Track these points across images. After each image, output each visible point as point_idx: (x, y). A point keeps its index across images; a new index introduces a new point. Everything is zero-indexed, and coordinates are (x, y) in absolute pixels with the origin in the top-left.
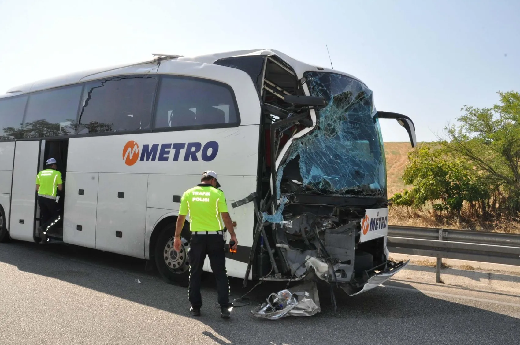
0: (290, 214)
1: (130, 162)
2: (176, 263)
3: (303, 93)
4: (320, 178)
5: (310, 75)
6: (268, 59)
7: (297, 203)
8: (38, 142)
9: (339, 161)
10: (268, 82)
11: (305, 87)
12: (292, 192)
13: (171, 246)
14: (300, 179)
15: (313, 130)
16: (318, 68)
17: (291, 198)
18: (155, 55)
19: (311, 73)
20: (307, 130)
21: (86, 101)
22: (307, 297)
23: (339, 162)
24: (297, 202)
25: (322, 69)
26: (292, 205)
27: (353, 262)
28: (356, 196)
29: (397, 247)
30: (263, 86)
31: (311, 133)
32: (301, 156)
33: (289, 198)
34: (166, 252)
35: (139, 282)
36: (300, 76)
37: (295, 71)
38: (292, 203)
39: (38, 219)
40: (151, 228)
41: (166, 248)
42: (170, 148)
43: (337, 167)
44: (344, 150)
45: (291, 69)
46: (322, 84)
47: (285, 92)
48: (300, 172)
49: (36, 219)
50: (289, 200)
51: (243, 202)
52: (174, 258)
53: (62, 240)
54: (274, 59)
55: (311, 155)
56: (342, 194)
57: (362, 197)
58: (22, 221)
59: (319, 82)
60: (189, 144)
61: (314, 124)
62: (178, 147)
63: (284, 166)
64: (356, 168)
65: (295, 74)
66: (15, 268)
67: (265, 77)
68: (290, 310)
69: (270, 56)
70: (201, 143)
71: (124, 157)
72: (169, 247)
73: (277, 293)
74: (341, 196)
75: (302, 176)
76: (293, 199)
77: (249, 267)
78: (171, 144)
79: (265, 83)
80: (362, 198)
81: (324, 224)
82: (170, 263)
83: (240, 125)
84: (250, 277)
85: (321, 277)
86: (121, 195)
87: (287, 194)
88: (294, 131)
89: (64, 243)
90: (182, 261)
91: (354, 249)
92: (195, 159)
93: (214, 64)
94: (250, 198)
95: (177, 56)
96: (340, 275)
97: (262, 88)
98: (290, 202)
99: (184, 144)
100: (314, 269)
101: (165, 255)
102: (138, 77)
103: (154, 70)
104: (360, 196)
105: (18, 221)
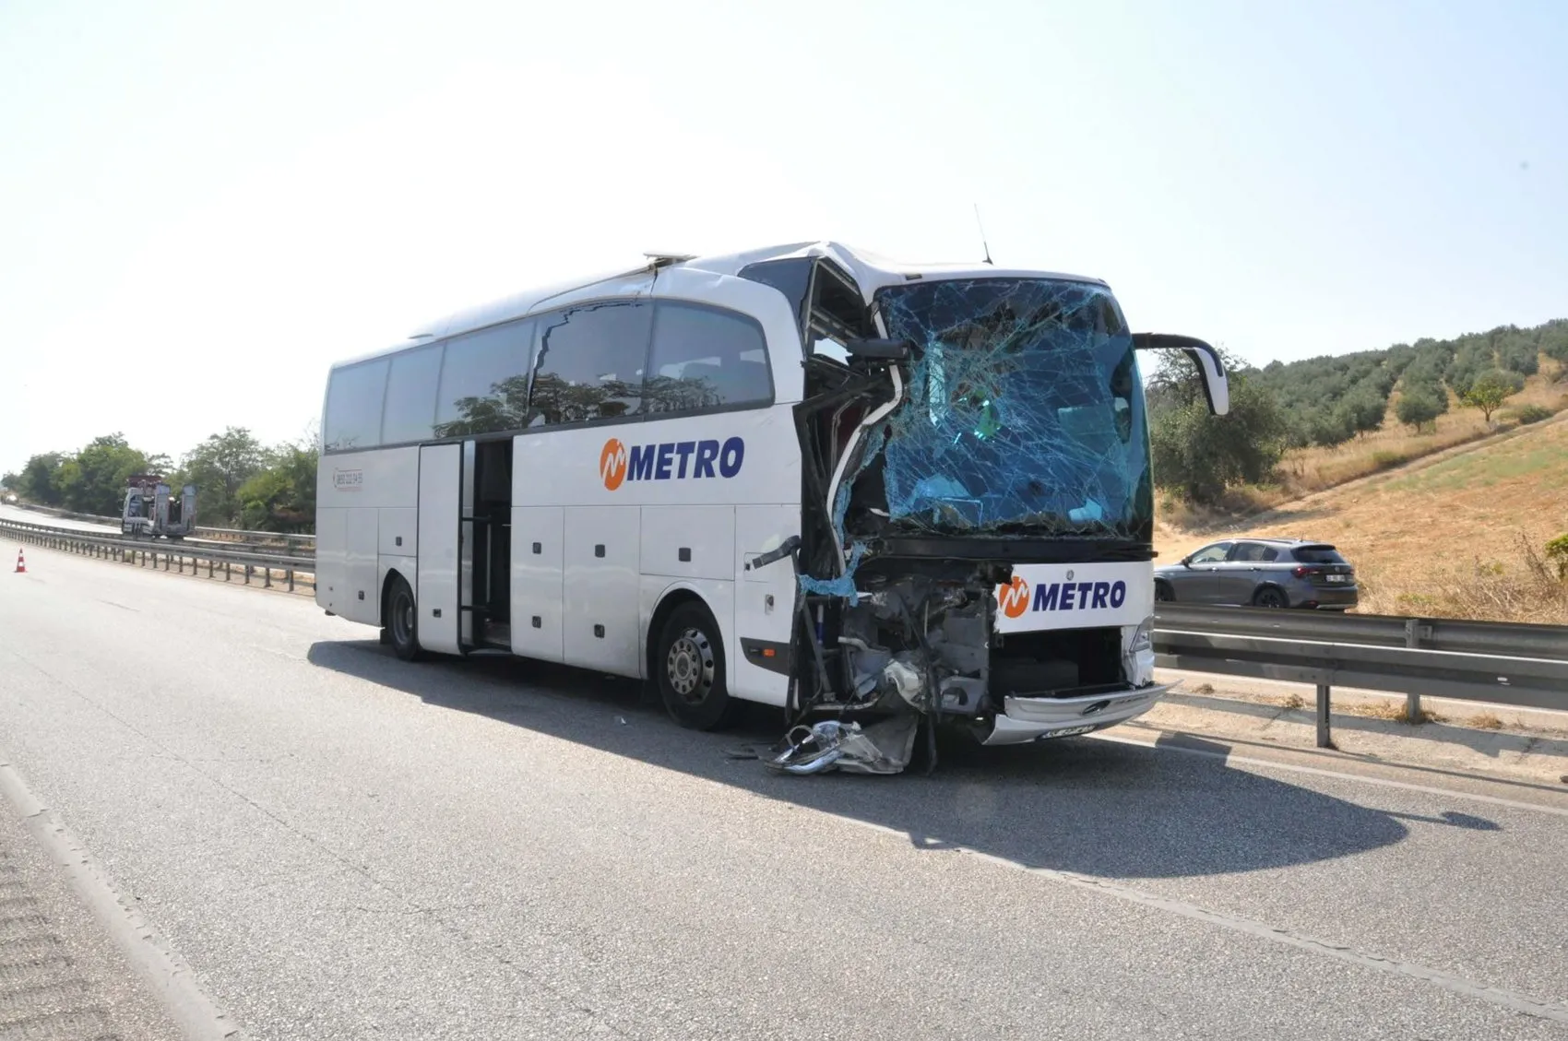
0: (882, 579)
1: (612, 483)
2: (687, 683)
3: (875, 334)
4: (931, 503)
5: (887, 295)
6: (819, 266)
7: (892, 555)
8: (458, 446)
9: (989, 464)
10: (816, 313)
11: (878, 318)
12: (875, 533)
13: (678, 649)
14: (886, 509)
15: (900, 405)
16: (908, 278)
17: (876, 545)
18: (649, 256)
19: (889, 291)
20: (886, 408)
21: (539, 357)
22: (857, 733)
23: (989, 467)
24: (890, 553)
25: (919, 276)
26: (879, 559)
27: (985, 674)
28: (1035, 537)
29: (1228, 660)
30: (808, 324)
31: (896, 412)
32: (887, 460)
33: (871, 545)
34: (672, 663)
35: (623, 721)
36: (868, 299)
37: (861, 288)
38: (880, 556)
39: (467, 608)
40: (647, 615)
41: (671, 655)
42: (671, 452)
43: (981, 476)
44: (1007, 437)
45: (854, 283)
46: (911, 312)
47: (847, 332)
48: (884, 492)
49: (461, 608)
50: (873, 549)
51: (771, 557)
52: (683, 673)
53: (509, 648)
54: (828, 265)
55: (914, 455)
56: (991, 532)
57: (1050, 538)
58: (437, 613)
59: (904, 307)
60: (701, 443)
61: (898, 396)
62: (685, 449)
63: (852, 482)
64: (1032, 477)
65: (859, 291)
66: (417, 699)
67: (813, 304)
68: (835, 760)
69: (822, 260)
70: (718, 440)
71: (602, 473)
72: (675, 651)
73: (811, 726)
74: (995, 537)
75: (888, 501)
76: (881, 548)
77: (791, 684)
78: (673, 445)
79: (813, 316)
80: (1051, 541)
81: (946, 598)
82: (677, 683)
83: (776, 402)
84: (796, 704)
85: (912, 700)
86: (600, 551)
87: (866, 538)
88: (865, 410)
89: (514, 656)
90: (696, 677)
91: (986, 647)
92: (710, 473)
93: (738, 276)
94: (787, 549)
95: (685, 256)
96: (954, 700)
97: (807, 326)
98: (875, 554)
99: (693, 444)
100: (896, 685)
101: (670, 668)
102: (623, 305)
103: (644, 289)
104: (1044, 537)
105: (432, 612)
